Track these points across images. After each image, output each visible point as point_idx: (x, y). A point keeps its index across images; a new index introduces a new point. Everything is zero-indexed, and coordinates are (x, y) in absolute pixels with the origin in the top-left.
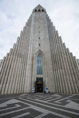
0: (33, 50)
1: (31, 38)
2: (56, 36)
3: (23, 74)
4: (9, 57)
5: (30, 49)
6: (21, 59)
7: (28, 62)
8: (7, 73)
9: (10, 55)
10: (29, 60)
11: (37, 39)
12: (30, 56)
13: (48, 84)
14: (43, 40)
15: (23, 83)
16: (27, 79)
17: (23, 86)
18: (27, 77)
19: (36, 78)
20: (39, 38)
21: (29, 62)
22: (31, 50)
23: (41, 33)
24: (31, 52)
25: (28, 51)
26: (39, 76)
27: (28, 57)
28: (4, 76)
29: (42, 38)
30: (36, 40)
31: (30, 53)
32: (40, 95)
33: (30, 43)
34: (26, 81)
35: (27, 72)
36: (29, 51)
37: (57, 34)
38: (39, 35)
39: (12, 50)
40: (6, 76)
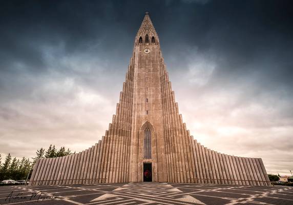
0: (139, 122)
1: (135, 100)
2: (171, 102)
3: (126, 159)
4: (109, 136)
5: (134, 119)
6: (123, 138)
7: (132, 140)
8: (110, 158)
9: (109, 133)
10: (133, 138)
11: (144, 102)
12: (134, 131)
13: (158, 171)
14: (153, 104)
15: (127, 170)
16: (132, 165)
17: (127, 173)
18: (132, 162)
19: (142, 164)
20: (147, 100)
21: (134, 140)
22: (136, 122)
23: (150, 92)
24: (135, 124)
25: (131, 123)
26: (147, 161)
27: (132, 133)
28: (106, 162)
29: (151, 100)
30: (142, 104)
31: (134, 127)
32: (147, 184)
33: (133, 110)
34: (130, 167)
35: (131, 155)
36: (133, 124)
37: (172, 97)
38: (146, 95)
39: (111, 125)
40: (109, 162)
